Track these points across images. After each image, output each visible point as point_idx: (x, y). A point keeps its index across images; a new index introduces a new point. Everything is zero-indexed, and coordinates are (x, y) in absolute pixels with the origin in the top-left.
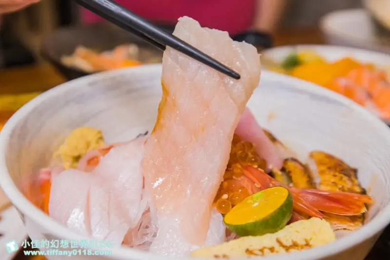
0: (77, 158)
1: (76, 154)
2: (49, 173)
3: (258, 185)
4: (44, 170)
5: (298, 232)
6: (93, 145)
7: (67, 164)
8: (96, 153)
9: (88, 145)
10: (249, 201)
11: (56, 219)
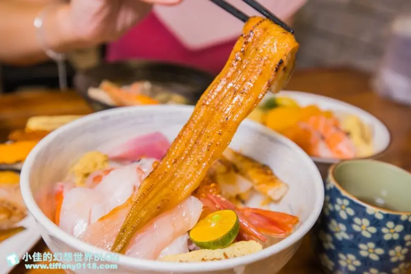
0: (87, 175)
1: (86, 171)
2: (62, 187)
3: (218, 206)
4: (60, 184)
5: (238, 249)
6: (100, 166)
7: (78, 180)
8: (100, 173)
9: (96, 165)
10: (209, 221)
11: (64, 229)
